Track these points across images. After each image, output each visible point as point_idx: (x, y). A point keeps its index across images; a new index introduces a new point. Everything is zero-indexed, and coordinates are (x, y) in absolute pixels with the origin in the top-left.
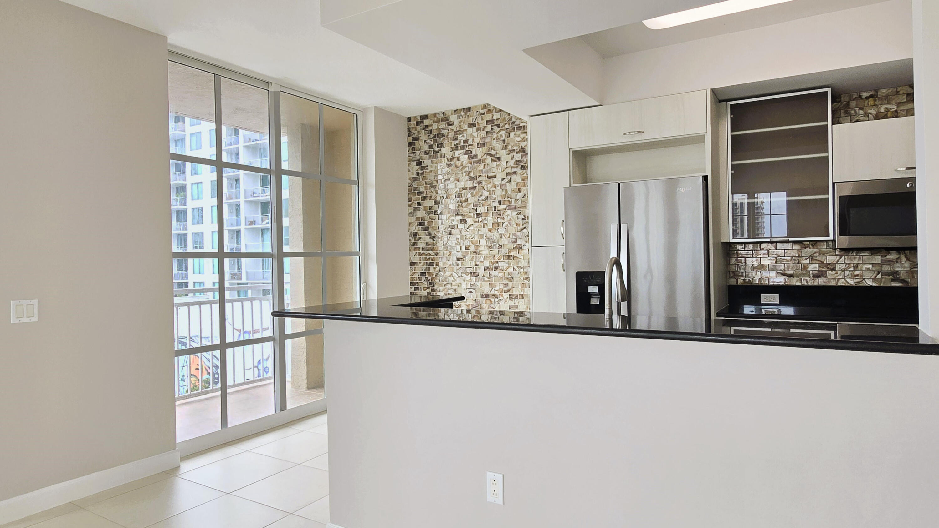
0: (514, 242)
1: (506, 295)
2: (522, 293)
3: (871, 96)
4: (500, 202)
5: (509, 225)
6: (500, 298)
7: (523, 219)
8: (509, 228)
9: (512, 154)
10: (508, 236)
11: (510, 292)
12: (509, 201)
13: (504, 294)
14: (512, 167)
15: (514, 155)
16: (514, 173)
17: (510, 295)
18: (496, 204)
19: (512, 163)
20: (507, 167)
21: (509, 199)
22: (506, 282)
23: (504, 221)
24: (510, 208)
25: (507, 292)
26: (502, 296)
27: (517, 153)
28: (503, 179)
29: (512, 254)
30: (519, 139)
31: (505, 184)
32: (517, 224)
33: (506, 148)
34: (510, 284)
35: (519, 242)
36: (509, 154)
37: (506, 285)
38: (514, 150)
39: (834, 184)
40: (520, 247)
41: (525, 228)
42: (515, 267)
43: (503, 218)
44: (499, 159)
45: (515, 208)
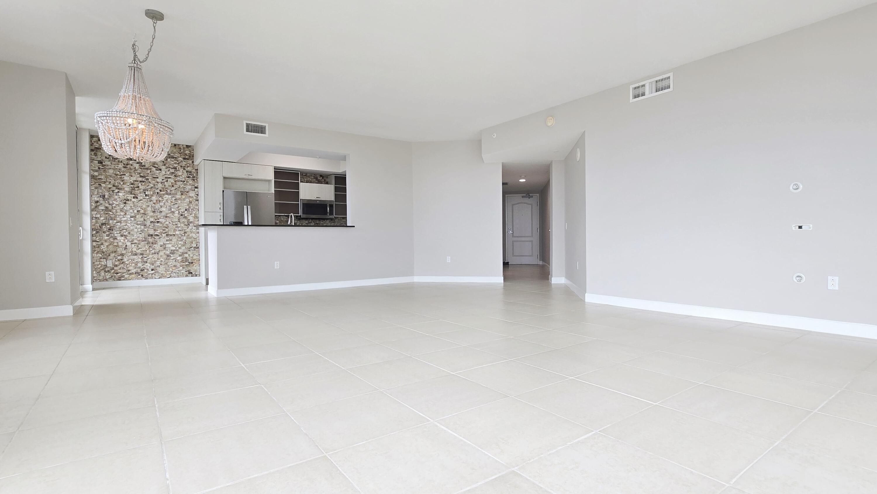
0: (169, 210)
1: (164, 235)
2: (174, 234)
3: (305, 175)
4: (161, 191)
5: (166, 202)
6: (160, 236)
7: (175, 200)
8: (166, 203)
9: (168, 169)
10: (166, 207)
11: (167, 233)
12: (166, 190)
13: (163, 234)
14: (169, 175)
15: (169, 170)
16: (170, 178)
17: (167, 235)
18: (158, 191)
19: (168, 173)
20: (165, 175)
21: (166, 189)
22: (164, 229)
23: (163, 200)
24: (167, 194)
25: (165, 233)
26: (162, 235)
27: (171, 169)
28: (163, 180)
29: (168, 215)
30: (173, 163)
31: (164, 182)
32: (171, 202)
33: (165, 165)
34: (167, 230)
35: (172, 210)
36: (167, 168)
37: (164, 230)
38: (170, 167)
39: (301, 199)
40: (173, 212)
41: (176, 204)
42: (170, 222)
43: (163, 198)
44: (160, 170)
45: (170, 194)
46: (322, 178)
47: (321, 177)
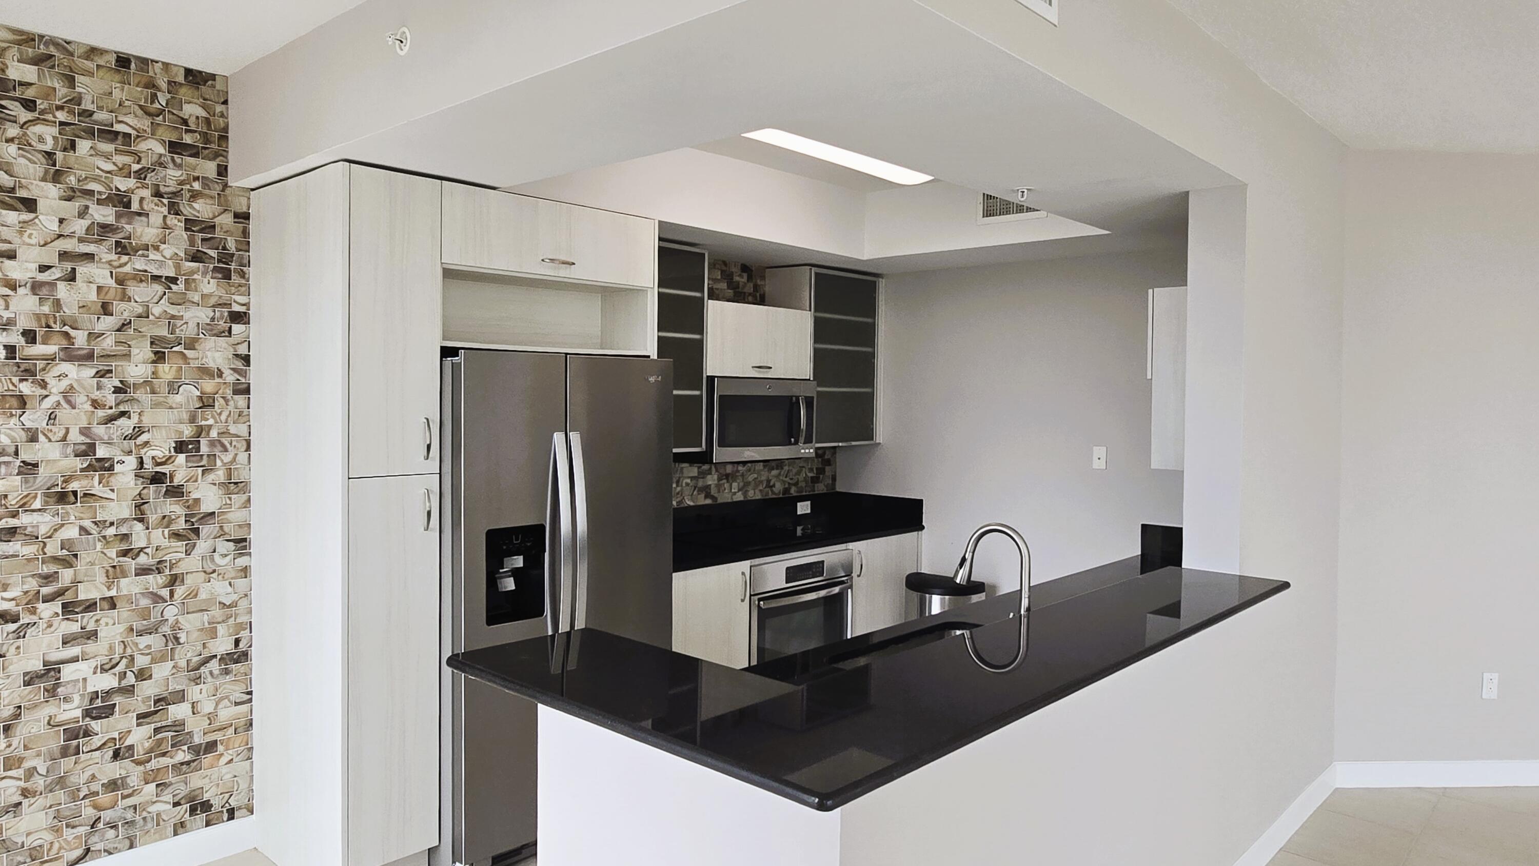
0: (84, 454)
1: (46, 610)
2: (113, 593)
4: (30, 336)
5: (63, 402)
6: (25, 619)
7: (117, 390)
8: (65, 413)
9: (76, 205)
10: (61, 434)
11: (68, 597)
12: (66, 334)
13: (41, 606)
14: (81, 240)
15: (87, 207)
16: (90, 257)
17: (64, 606)
18: (15, 338)
19: (79, 226)
20: (60, 236)
21: (66, 328)
22: (46, 569)
23: (45, 392)
24: (70, 355)
25: (53, 600)
26: (33, 611)
27: (100, 202)
28: (43, 268)
29: (74, 486)
30: (109, 167)
31: (52, 285)
32: (95, 404)
33: (57, 177)
34: (66, 576)
35: (101, 452)
36: (69, 199)
37: (48, 578)
38: (90, 193)
39: (707, 378)
40: (105, 467)
41: (123, 414)
42: (87, 524)
43: (44, 385)
44: (30, 205)
45: (90, 356)
46: (748, 281)
47: (745, 275)
